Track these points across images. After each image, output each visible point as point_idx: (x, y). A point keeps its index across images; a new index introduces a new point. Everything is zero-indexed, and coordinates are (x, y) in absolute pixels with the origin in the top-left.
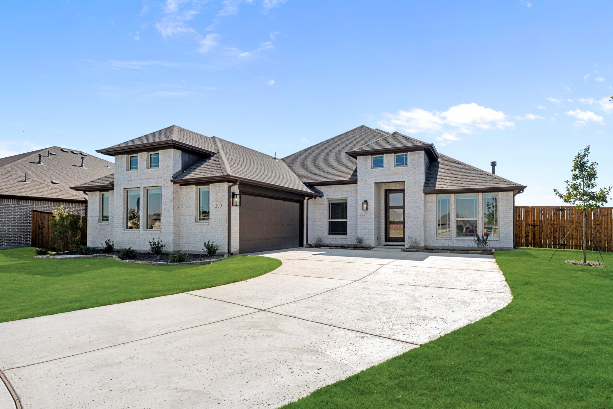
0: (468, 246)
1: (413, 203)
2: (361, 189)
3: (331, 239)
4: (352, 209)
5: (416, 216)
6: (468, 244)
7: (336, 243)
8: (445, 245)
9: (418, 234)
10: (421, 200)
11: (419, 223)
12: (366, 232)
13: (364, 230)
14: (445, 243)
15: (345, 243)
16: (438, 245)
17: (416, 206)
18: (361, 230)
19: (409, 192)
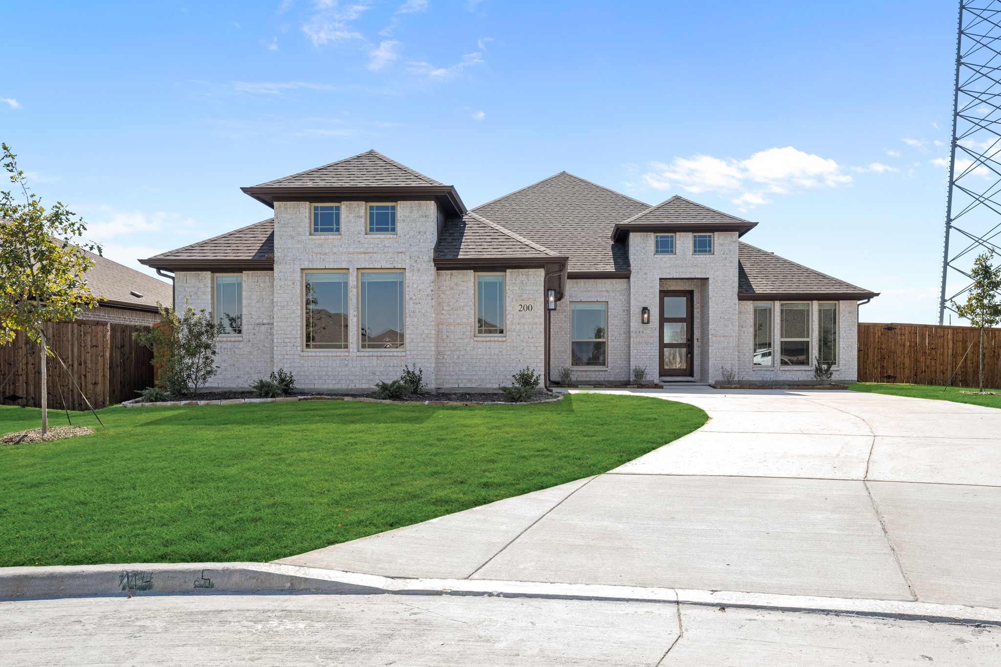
0: (797, 379)
1: (722, 313)
2: (636, 288)
3: (579, 373)
4: (616, 322)
5: (726, 334)
6: (798, 376)
7: (587, 379)
8: (765, 379)
9: (730, 362)
10: (735, 310)
11: (731, 345)
12: (645, 359)
13: (642, 357)
14: (766, 376)
15: (603, 379)
16: (754, 379)
17: (726, 318)
18: (637, 357)
19: (715, 295)
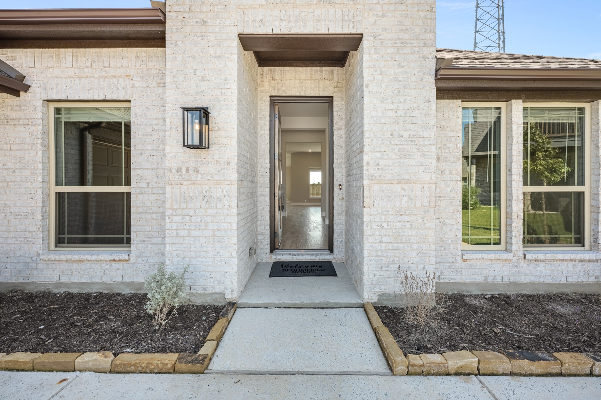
0: (563, 281)
1: (396, 123)
2: (180, 58)
3: (64, 266)
4: (149, 147)
5: (406, 177)
6: (565, 273)
7: (84, 280)
8: (490, 280)
9: (415, 246)
10: (428, 114)
11: (418, 204)
12: (203, 240)
13: (193, 233)
14: (492, 273)
15: (119, 279)
16: (466, 279)
17: (406, 134)
18: (182, 233)
19: (379, 78)
